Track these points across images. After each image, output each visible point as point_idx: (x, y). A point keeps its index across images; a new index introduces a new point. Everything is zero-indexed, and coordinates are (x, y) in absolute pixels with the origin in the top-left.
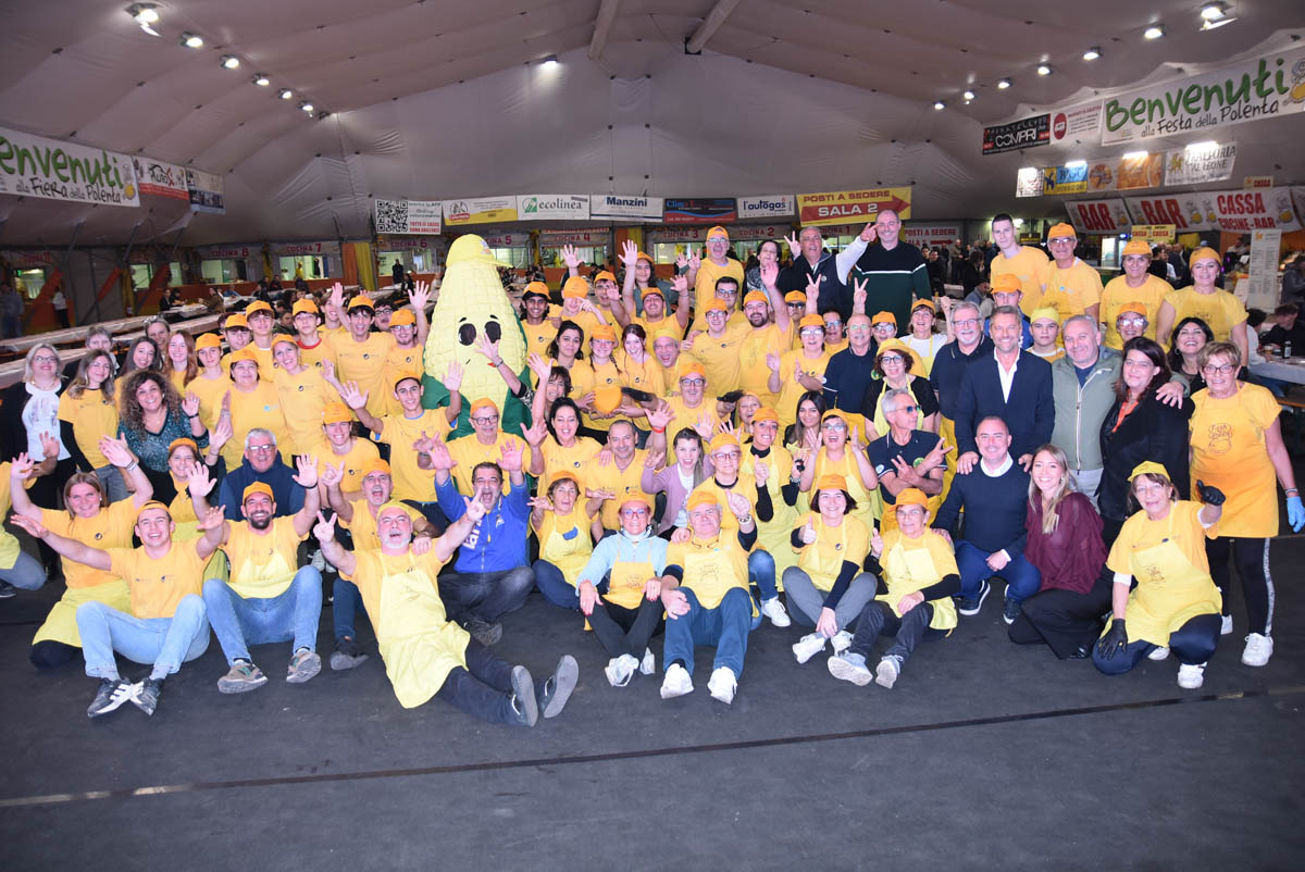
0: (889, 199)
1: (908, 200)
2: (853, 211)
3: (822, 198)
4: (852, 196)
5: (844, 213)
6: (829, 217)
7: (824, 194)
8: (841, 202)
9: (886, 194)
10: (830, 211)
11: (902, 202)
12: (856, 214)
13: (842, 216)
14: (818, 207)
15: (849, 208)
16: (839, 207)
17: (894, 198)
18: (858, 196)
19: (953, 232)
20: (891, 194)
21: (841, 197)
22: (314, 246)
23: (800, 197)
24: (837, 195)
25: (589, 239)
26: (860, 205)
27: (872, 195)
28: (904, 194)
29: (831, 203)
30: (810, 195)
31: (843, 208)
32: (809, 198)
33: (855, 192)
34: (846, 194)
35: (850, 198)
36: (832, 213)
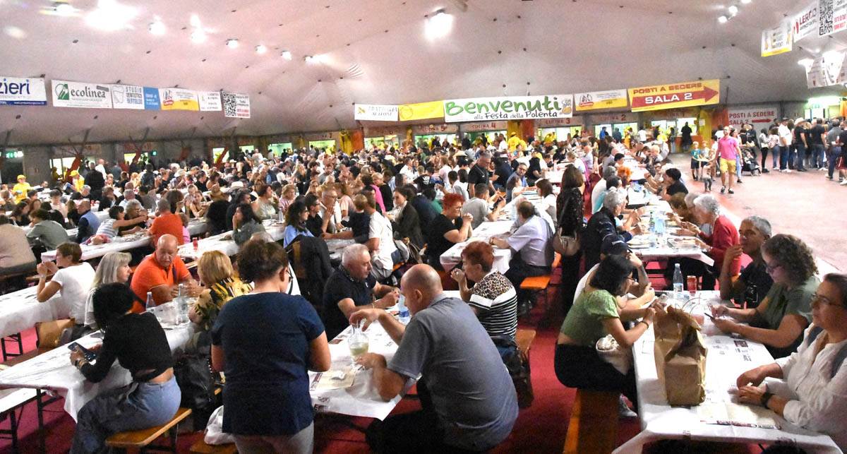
0: (701, 89)
1: (717, 88)
2: (673, 99)
3: (648, 91)
4: (671, 88)
5: (665, 101)
6: (653, 104)
7: (649, 88)
8: (663, 93)
9: (699, 85)
10: (654, 99)
11: (712, 90)
12: (675, 101)
13: (664, 103)
14: (645, 97)
15: (669, 97)
16: (662, 96)
17: (705, 88)
18: (677, 88)
19: (771, 113)
20: (703, 85)
21: (663, 89)
22: (328, 134)
23: (631, 91)
24: (659, 87)
25: (494, 126)
26: (677, 94)
27: (688, 87)
28: (714, 85)
29: (655, 94)
30: (638, 89)
31: (665, 97)
32: (637, 91)
33: (674, 85)
34: (667, 87)
35: (670, 89)
36: (656, 101)
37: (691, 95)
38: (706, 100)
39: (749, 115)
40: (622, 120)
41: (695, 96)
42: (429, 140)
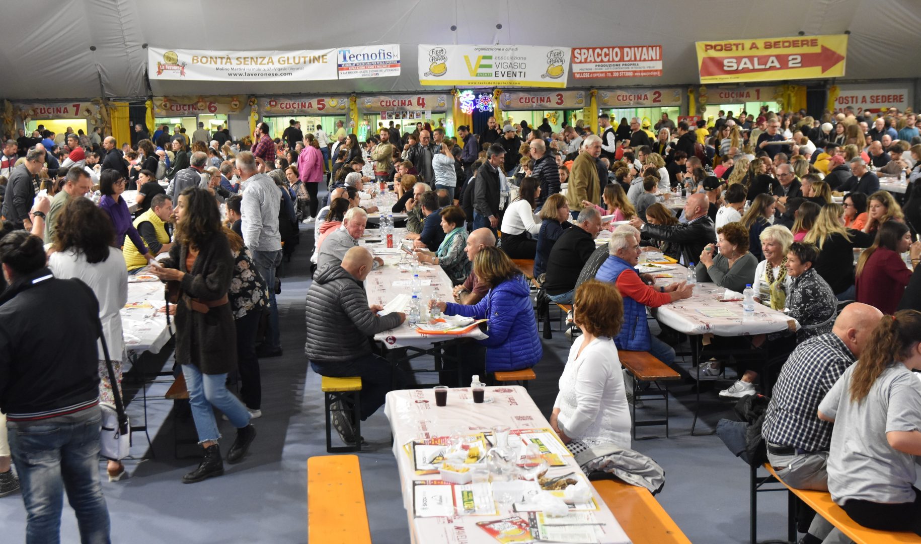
0: (817, 50)
1: (842, 50)
2: (769, 64)
3: (728, 48)
4: (768, 46)
5: (757, 67)
6: (736, 72)
7: (732, 43)
8: (754, 53)
9: (814, 43)
10: (738, 63)
11: (834, 53)
12: (771, 68)
13: (754, 70)
14: (723, 59)
15: (763, 60)
16: (751, 58)
17: (824, 49)
18: (776, 45)
19: (898, 99)
20: (820, 43)
21: (754, 46)
23: (701, 45)
24: (748, 43)
26: (777, 57)
27: (795, 44)
28: (839, 44)
29: (739, 53)
30: (713, 43)
31: (756, 60)
32: (712, 47)
33: (773, 40)
34: (760, 43)
35: (766, 48)
36: (741, 66)
37: (799, 60)
38: (824, 71)
39: (864, 100)
40: (655, 101)
41: (807, 61)
42: (279, 126)
